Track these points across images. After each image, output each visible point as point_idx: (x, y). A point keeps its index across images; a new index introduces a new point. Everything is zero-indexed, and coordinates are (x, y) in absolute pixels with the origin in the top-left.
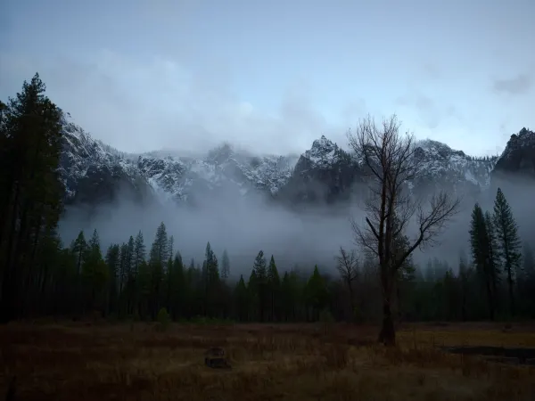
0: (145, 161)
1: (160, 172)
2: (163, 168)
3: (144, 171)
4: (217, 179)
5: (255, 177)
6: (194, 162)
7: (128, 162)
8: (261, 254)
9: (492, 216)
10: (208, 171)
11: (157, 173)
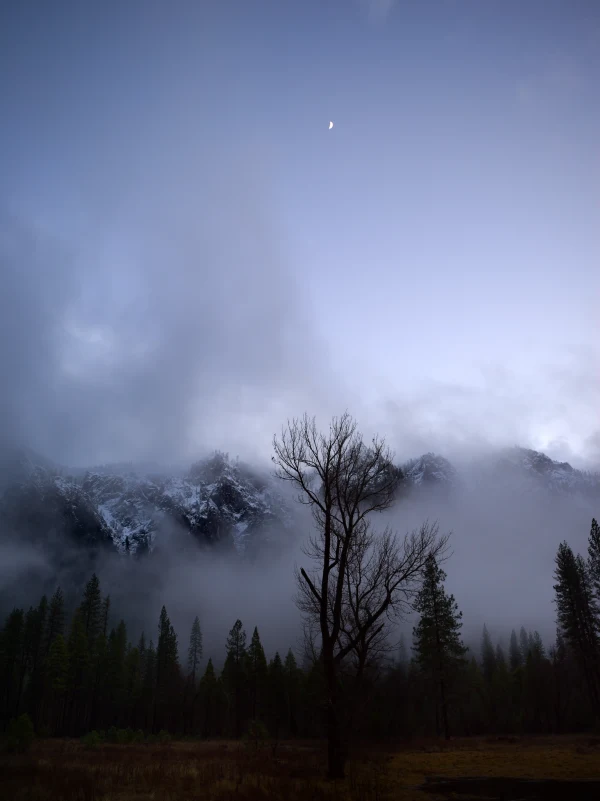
0: (95, 479)
1: (118, 496)
2: (121, 490)
3: (93, 495)
4: (202, 508)
5: (260, 504)
6: (168, 482)
7: (69, 479)
8: (238, 625)
9: (586, 562)
10: (189, 495)
11: (113, 497)
